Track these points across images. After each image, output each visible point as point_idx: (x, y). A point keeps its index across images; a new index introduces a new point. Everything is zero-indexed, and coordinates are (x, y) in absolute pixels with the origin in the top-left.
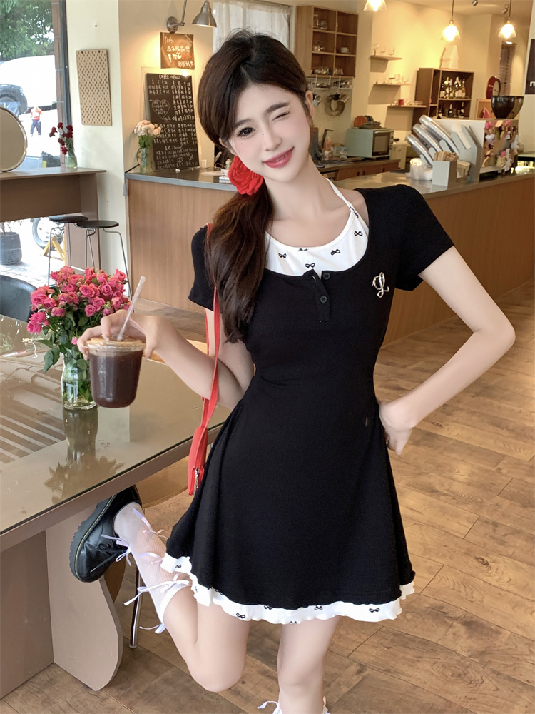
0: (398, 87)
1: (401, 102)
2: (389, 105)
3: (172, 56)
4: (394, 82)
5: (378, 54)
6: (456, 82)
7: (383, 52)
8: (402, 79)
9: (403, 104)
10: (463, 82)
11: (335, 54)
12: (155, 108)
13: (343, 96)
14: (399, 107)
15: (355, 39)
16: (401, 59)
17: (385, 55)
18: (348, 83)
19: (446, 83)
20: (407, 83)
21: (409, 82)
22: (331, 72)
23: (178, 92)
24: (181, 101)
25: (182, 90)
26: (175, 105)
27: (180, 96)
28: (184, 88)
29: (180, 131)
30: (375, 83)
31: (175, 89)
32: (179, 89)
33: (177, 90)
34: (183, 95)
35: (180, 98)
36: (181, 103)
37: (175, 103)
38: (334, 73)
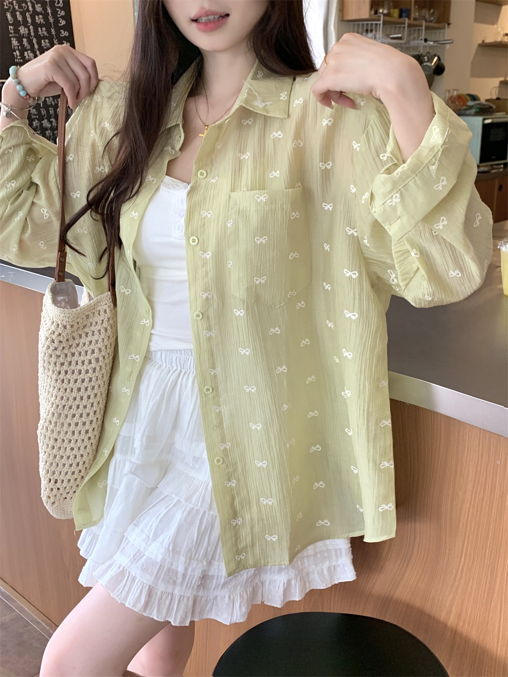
2: (502, 79)
23: (24, 18)
24: (35, 41)
25: (38, 14)
26: (18, 50)
27: (31, 27)
28: (45, 9)
29: (35, 115)
30: (480, 42)
31: (17, 11)
32: (28, 10)
33: (23, 14)
34: (41, 26)
35: (32, 34)
36: (36, 46)
37: (18, 46)
38: (413, 16)
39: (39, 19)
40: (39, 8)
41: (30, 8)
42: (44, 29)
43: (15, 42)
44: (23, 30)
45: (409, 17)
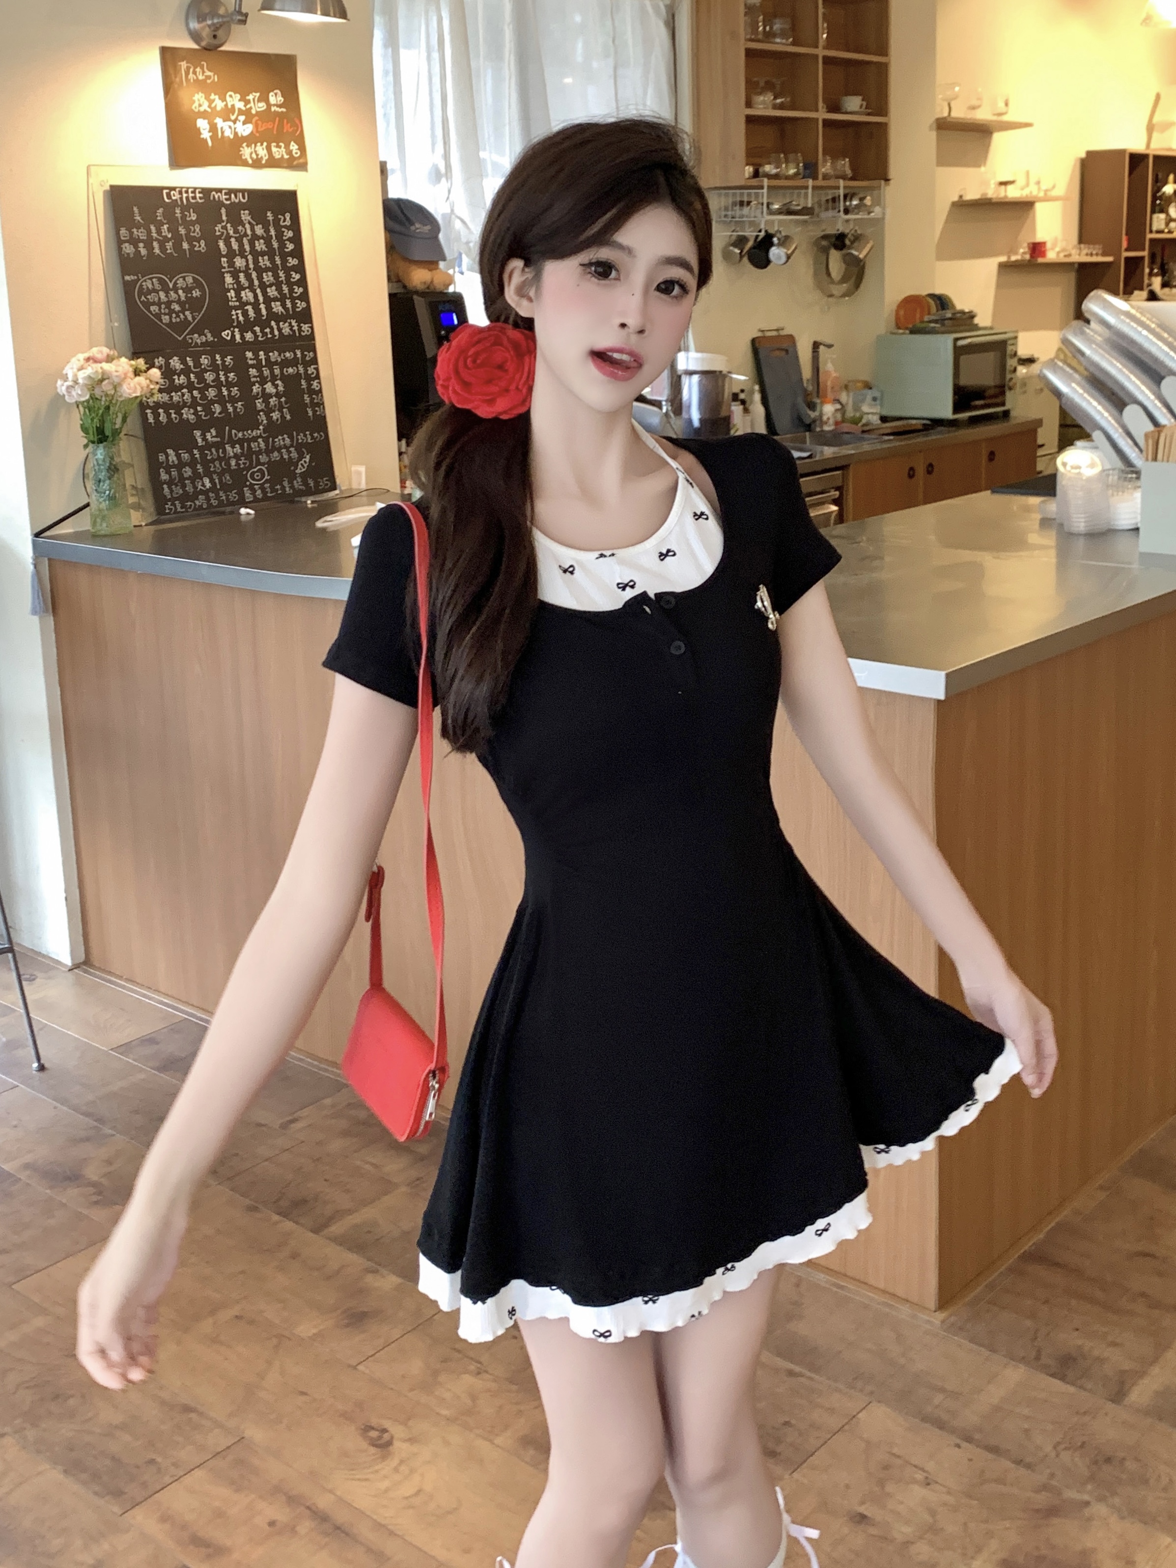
0: (1025, 206)
1: (1037, 249)
2: (1003, 259)
3: (213, 128)
4: (1013, 193)
5: (959, 113)
7: (973, 108)
8: (1038, 183)
9: (1043, 254)
11: (822, 114)
12: (147, 305)
13: (857, 238)
14: (1033, 264)
15: (883, 70)
16: (1029, 124)
17: (983, 115)
18: (868, 201)
19: (1169, 189)
20: (1054, 193)
21: (1060, 191)
22: (810, 170)
23: (241, 245)
24: (254, 275)
25: (258, 238)
26: (234, 289)
27: (250, 257)
28: (267, 231)
29: (255, 377)
30: (956, 199)
31: (232, 237)
32: (246, 235)
33: (239, 240)
34: (263, 254)
35: (251, 266)
36: (256, 283)
37: (233, 284)
38: (822, 173)
39: (260, 246)
40: (259, 230)
41: (249, 232)
42: (266, 258)
43: (229, 279)
44: (239, 262)
45: (814, 176)
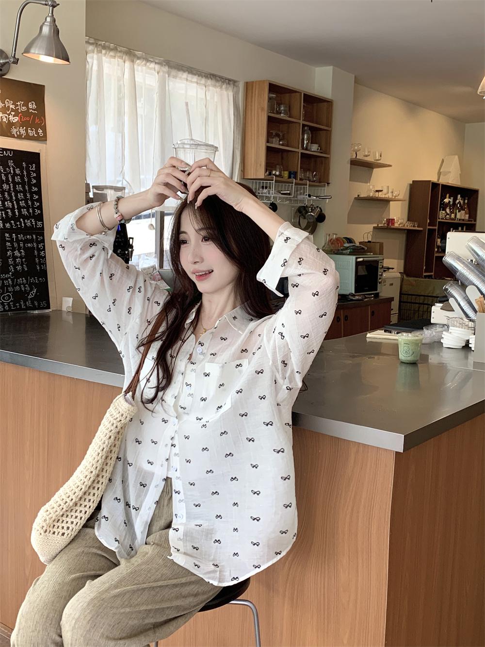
0: (386, 201)
1: (391, 221)
2: (376, 225)
4: (381, 195)
5: (360, 157)
6: (458, 201)
7: (366, 156)
8: (392, 193)
9: (393, 224)
10: (466, 201)
11: (300, 151)
14: (389, 227)
15: (328, 133)
16: (390, 166)
17: (370, 159)
19: (446, 200)
20: (399, 198)
21: (401, 197)
23: (7, 178)
24: (13, 194)
25: (17, 175)
27: (11, 185)
28: (22, 172)
29: (9, 247)
30: (357, 196)
31: (2, 173)
32: (10, 173)
33: (7, 175)
34: (19, 183)
35: (12, 189)
36: (14, 198)
37: (1, 198)
38: (299, 177)
39: (18, 179)
40: (18, 171)
42: (20, 186)
44: (5, 186)
45: (295, 178)
